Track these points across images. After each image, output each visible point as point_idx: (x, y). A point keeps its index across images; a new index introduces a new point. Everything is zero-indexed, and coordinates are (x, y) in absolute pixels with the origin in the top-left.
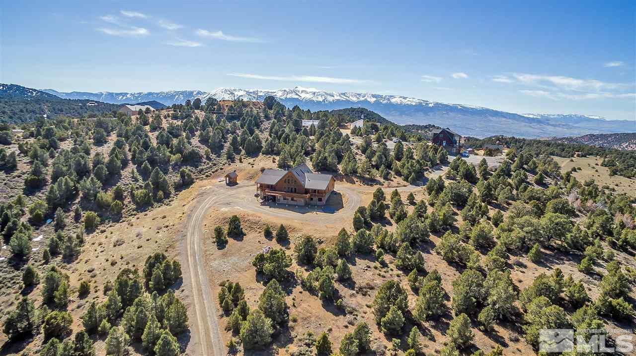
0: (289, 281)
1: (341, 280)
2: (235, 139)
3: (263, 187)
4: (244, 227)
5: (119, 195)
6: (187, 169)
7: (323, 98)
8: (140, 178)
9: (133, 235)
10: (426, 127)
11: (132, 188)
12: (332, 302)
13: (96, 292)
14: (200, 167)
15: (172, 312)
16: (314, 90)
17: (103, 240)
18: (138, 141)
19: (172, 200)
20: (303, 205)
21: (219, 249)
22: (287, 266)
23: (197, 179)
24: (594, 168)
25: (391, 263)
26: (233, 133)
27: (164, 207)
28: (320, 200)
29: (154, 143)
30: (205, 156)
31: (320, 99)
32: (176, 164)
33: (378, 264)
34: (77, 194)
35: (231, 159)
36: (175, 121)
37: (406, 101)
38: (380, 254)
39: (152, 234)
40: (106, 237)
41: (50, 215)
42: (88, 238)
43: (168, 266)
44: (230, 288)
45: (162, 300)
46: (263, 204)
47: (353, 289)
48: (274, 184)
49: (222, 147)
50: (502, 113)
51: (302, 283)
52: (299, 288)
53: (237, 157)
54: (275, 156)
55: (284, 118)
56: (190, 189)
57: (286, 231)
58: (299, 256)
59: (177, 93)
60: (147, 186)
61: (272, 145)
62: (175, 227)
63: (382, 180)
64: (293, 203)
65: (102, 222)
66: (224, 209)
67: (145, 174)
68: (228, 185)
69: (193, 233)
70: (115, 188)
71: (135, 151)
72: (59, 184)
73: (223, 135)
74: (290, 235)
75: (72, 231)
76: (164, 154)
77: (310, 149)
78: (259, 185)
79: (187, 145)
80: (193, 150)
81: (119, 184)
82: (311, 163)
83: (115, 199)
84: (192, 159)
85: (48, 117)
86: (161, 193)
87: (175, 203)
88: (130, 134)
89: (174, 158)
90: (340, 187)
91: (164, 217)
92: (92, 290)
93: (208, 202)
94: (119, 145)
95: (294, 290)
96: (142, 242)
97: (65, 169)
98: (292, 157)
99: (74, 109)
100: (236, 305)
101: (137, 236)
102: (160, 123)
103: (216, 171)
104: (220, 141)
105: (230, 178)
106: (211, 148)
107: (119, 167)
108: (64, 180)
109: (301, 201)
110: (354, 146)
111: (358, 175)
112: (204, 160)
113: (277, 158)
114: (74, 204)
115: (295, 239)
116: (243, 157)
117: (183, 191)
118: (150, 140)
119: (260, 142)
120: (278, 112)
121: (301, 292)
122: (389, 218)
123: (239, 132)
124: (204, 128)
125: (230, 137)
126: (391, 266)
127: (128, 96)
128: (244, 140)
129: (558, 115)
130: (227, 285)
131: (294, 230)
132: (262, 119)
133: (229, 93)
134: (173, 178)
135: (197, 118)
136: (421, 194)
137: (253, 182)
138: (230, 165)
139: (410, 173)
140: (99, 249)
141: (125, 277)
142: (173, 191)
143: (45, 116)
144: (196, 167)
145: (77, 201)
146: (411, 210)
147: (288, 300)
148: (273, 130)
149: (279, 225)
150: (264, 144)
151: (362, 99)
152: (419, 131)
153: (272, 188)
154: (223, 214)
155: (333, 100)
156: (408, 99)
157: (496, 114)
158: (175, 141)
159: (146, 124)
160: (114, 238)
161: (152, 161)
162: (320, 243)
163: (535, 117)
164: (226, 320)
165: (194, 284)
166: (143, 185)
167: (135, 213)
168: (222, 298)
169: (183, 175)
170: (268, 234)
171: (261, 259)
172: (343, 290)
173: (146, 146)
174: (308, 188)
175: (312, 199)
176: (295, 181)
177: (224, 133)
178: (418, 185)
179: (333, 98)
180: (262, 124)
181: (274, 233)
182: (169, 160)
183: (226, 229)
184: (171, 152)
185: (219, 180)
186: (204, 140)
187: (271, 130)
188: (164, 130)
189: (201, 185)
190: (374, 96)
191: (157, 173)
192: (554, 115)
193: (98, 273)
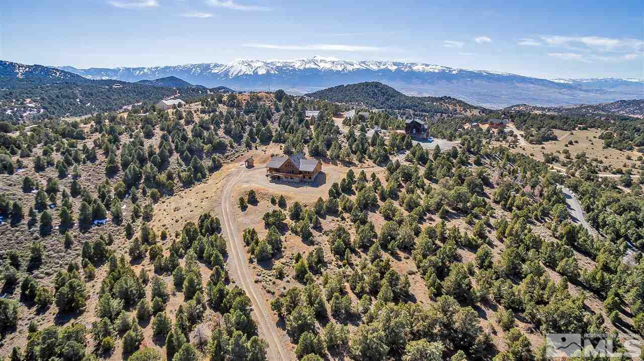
0: (284, 228)
1: (315, 228)
2: (251, 130)
3: (271, 170)
4: (257, 196)
5: (170, 177)
6: (216, 156)
7: (343, 67)
8: (183, 163)
9: (185, 204)
10: (441, 99)
11: (179, 171)
12: (307, 239)
13: (171, 236)
14: (226, 154)
15: (218, 243)
16: (333, 59)
17: (165, 207)
18: (179, 135)
19: (208, 180)
20: (298, 181)
21: (242, 211)
22: (283, 220)
23: (224, 163)
24: (590, 141)
25: (348, 218)
26: (251, 125)
27: (202, 185)
28: (310, 178)
29: (190, 135)
30: (229, 145)
31: (340, 68)
32: (208, 152)
33: (339, 219)
34: (141, 177)
35: (249, 146)
36: (204, 115)
37: (428, 68)
38: (342, 212)
39: (198, 203)
40: (167, 206)
41: (127, 192)
42: (155, 206)
43: (212, 221)
44: (249, 232)
45: (212, 238)
46: (271, 182)
47: (321, 232)
48: (278, 167)
49: (241, 137)
50: (530, 79)
51: (291, 229)
52: (290, 232)
53: (253, 145)
54: (281, 144)
55: (291, 109)
56: (220, 171)
57: (284, 200)
58: (291, 215)
59: (194, 66)
60: (190, 169)
61: (280, 135)
62: (213, 198)
63: (357, 163)
64: (291, 180)
65: (161, 196)
66: (245, 186)
67: (186, 160)
68: (247, 167)
69: (225, 202)
70: (167, 171)
71: (177, 143)
72: (129, 170)
73: (242, 127)
74: (287, 202)
75: (144, 202)
76: (199, 145)
77: (308, 138)
78: (268, 168)
79: (216, 137)
80: (220, 141)
81: (169, 168)
82: (307, 150)
83: (168, 180)
84: (220, 148)
85: (81, 101)
86: (199, 175)
87: (210, 182)
88: (171, 128)
89: (207, 147)
90: (326, 168)
91: (204, 192)
92: (168, 236)
93: (233, 180)
94: (164, 138)
95: (286, 233)
96: (193, 208)
97: (130, 158)
98: (294, 145)
99: (102, 92)
100: (253, 240)
101: (188, 204)
102: (192, 117)
103: (238, 156)
104: (240, 132)
105: (248, 162)
106: (233, 138)
107: (167, 156)
108: (132, 166)
109: (297, 179)
110: (342, 135)
111: (340, 159)
112: (229, 148)
113: (283, 145)
114: (141, 184)
115: (290, 204)
116: (257, 145)
117: (215, 173)
118: (186, 132)
119: (270, 132)
120: (286, 105)
121: (290, 234)
122: (355, 190)
123: (255, 124)
124: (227, 122)
125: (248, 128)
126: (347, 220)
127: (145, 70)
128: (258, 131)
129: (592, 79)
130: (247, 231)
131: (290, 198)
132: (273, 111)
133: (246, 64)
134: (207, 163)
135: (221, 113)
136: (382, 173)
137: (265, 165)
138: (248, 151)
139: (378, 157)
140: (165, 213)
141: (189, 227)
142: (208, 173)
143: (78, 100)
144: (223, 154)
145: (142, 181)
146: (369, 185)
147: (283, 238)
148: (282, 122)
149: (280, 196)
150: (274, 134)
151: (382, 67)
152: (435, 103)
153: (277, 170)
154: (244, 189)
155: (353, 70)
156: (430, 67)
157: (523, 80)
158: (206, 134)
159: (181, 118)
160: (173, 206)
161: (191, 150)
162: (305, 206)
163: (566, 82)
164: (247, 248)
165: (228, 231)
166: (186, 169)
167: (182, 189)
168: (245, 237)
169: (214, 160)
170: (273, 202)
171: (267, 216)
172: (314, 233)
173: (185, 138)
174: (302, 170)
175: (304, 177)
176: (293, 166)
177: (243, 125)
178: (382, 166)
179: (352, 66)
180: (273, 115)
181: (277, 201)
182: (203, 149)
183: (246, 198)
184: (203, 142)
185: (241, 163)
186: (228, 132)
187: (280, 121)
188: (196, 124)
189: (229, 168)
190: (395, 64)
191: (195, 159)
192: (587, 80)
193: (168, 226)
